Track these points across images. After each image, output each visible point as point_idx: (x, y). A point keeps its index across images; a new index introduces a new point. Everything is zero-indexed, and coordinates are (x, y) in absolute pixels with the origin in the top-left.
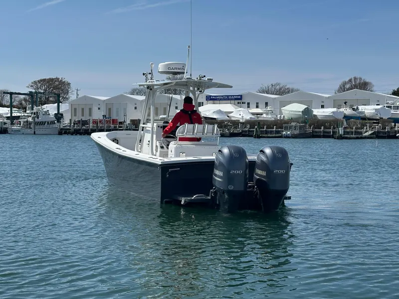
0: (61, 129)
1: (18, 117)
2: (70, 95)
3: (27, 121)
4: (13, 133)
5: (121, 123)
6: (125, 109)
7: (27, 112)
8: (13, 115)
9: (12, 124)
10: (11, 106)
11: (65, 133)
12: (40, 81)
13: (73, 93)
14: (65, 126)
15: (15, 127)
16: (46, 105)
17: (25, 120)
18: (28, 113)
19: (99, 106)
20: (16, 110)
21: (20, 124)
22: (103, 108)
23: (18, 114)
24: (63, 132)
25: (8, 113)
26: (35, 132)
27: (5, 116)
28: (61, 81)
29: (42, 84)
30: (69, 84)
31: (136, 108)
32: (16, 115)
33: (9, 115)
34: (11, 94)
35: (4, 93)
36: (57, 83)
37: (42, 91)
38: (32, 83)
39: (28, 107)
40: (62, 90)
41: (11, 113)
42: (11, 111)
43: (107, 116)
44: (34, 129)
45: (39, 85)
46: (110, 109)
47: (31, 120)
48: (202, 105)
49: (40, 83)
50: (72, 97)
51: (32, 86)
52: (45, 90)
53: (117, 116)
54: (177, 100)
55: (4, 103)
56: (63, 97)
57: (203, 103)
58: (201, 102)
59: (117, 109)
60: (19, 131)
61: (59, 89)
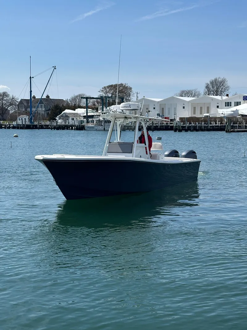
0: (125, 126)
1: (92, 117)
2: (131, 97)
3: (99, 120)
4: (89, 129)
5: (171, 120)
6: (175, 109)
7: (99, 111)
8: (88, 115)
9: (88, 122)
10: (87, 107)
11: (128, 129)
12: (109, 87)
13: (134, 95)
14: (128, 124)
15: (90, 125)
16: (113, 106)
17: (98, 119)
18: (99, 113)
19: (154, 107)
20: (90, 111)
21: (94, 122)
22: (157, 108)
23: (92, 114)
24: (126, 128)
25: (84, 113)
26: (104, 128)
27: (82, 115)
28: (125, 86)
29: (110, 89)
30: (131, 88)
31: (184, 108)
32: (90, 115)
33: (85, 115)
34: (87, 98)
35: (82, 98)
36: (121, 88)
37: (110, 95)
38: (103, 88)
39: (100, 108)
40: (125, 94)
41: (87, 113)
42: (87, 111)
43: (161, 115)
44: (104, 126)
45: (108, 90)
46: (163, 109)
47: (102, 119)
48: (240, 105)
49: (108, 88)
50: (133, 98)
51: (102, 91)
52: (112, 94)
53: (169, 114)
54: (218, 100)
55: (82, 105)
56: (126, 99)
57: (240, 102)
58: (239, 101)
59: (169, 108)
60: (92, 128)
61: (123, 92)
